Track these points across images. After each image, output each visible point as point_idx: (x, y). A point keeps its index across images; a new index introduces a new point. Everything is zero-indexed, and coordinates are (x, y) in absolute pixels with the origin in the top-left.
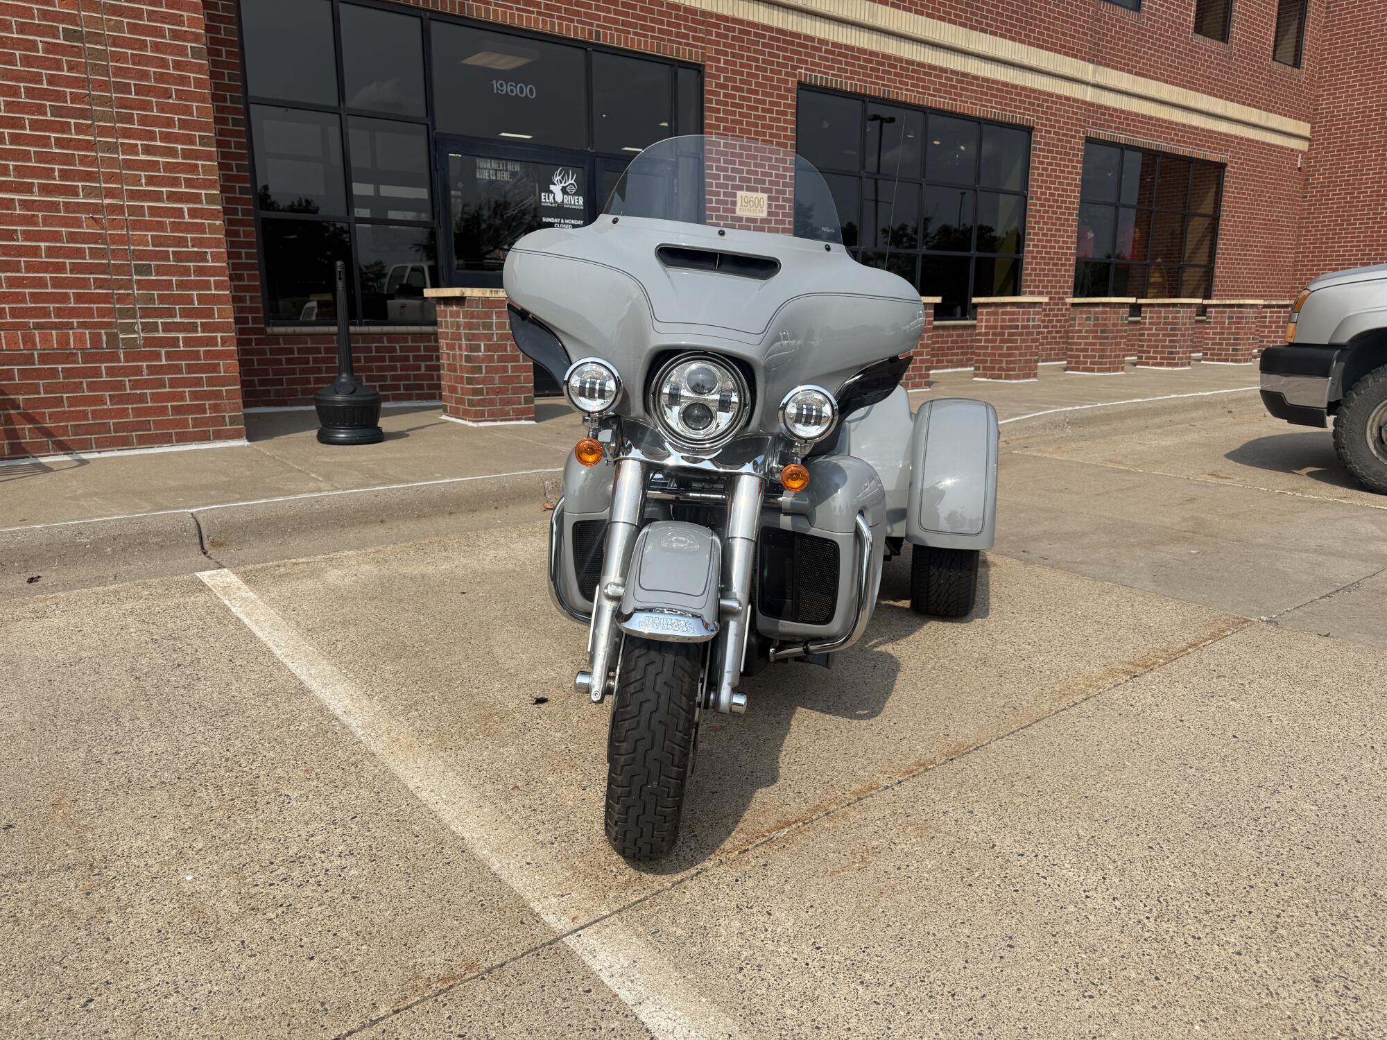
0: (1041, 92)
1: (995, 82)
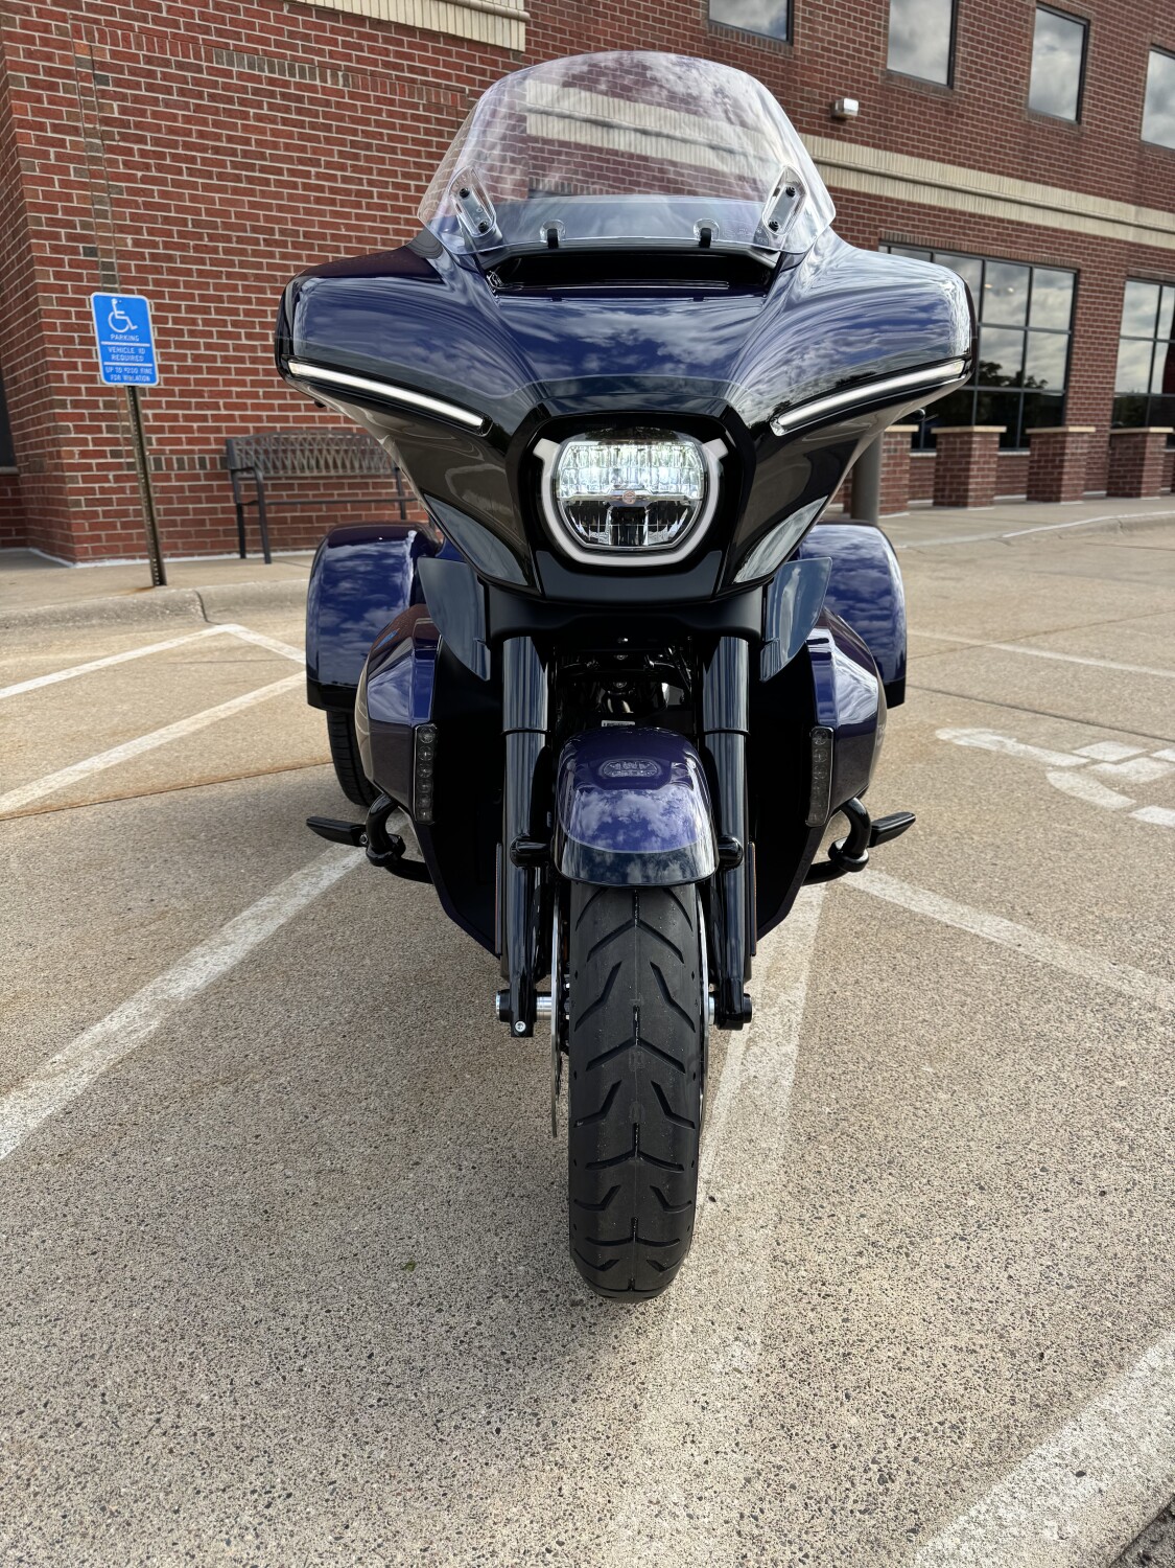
0: (1087, 236)
1: (1046, 228)
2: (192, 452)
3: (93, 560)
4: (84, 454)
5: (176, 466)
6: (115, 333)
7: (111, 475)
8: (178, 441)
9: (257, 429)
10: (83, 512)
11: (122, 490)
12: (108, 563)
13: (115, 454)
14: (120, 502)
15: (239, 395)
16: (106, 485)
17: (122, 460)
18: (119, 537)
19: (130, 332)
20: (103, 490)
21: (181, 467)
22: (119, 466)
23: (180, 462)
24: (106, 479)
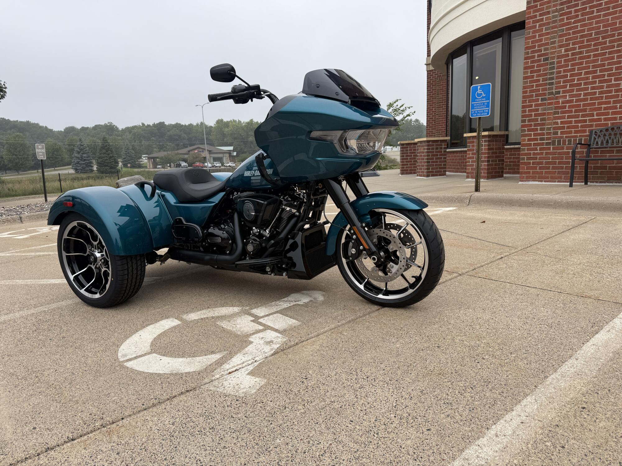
2: (576, 136)
3: (525, 181)
4: (529, 140)
5: (567, 143)
6: (477, 99)
7: (538, 148)
8: (571, 132)
9: (612, 124)
10: (525, 162)
11: (542, 154)
12: (531, 183)
13: (541, 139)
14: (540, 158)
15: (605, 108)
16: (536, 152)
17: (544, 142)
18: (537, 173)
19: (483, 97)
20: (534, 154)
21: (569, 144)
22: (543, 144)
23: (570, 141)
24: (536, 149)
